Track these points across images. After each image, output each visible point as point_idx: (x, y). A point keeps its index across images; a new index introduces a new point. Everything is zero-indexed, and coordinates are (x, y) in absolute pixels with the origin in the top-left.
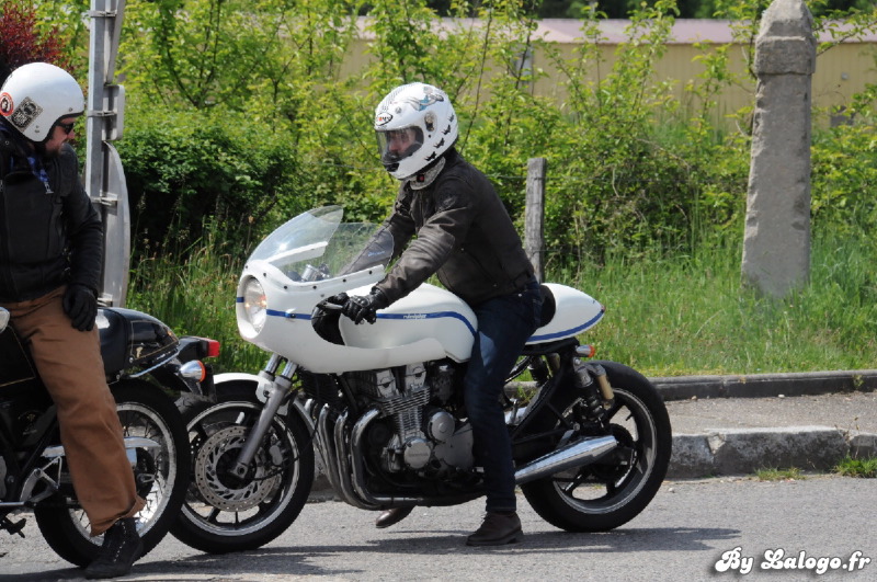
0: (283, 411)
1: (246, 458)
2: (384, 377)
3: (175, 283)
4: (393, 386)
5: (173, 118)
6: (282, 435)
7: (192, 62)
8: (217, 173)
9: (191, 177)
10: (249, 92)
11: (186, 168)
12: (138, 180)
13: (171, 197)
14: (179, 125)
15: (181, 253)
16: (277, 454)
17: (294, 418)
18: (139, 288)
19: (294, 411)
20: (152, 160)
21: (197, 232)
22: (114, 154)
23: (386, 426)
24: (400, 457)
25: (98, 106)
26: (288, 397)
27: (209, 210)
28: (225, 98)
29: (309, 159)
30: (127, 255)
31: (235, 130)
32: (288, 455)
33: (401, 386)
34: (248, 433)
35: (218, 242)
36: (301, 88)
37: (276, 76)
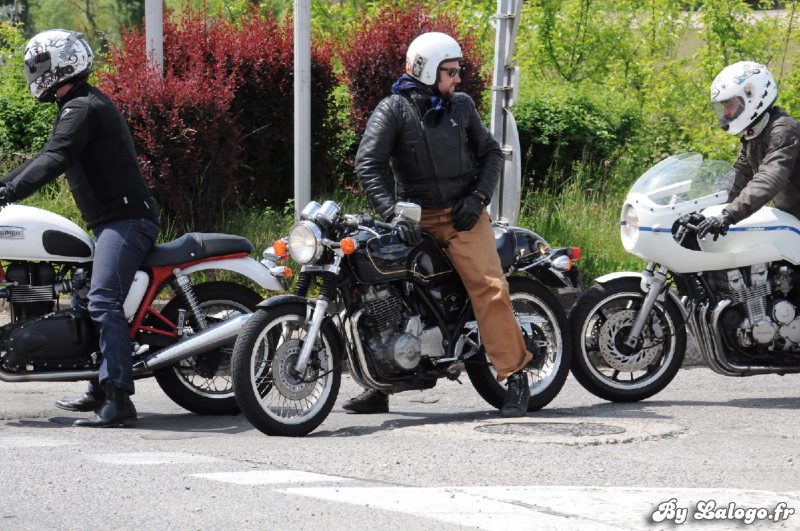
0: (662, 298)
1: (635, 333)
2: (733, 275)
3: (552, 210)
4: (741, 281)
5: (552, 91)
6: (660, 315)
7: (566, 49)
8: (582, 130)
9: (565, 132)
10: (607, 70)
11: (561, 126)
12: (527, 136)
13: (551, 147)
14: (556, 95)
15: (556, 189)
16: (658, 329)
17: (670, 304)
18: (527, 213)
19: (669, 297)
20: (537, 120)
21: (569, 172)
22: (511, 117)
23: (738, 312)
24: (750, 335)
25: (500, 82)
26: (665, 288)
27: (578, 156)
28: (589, 75)
29: (650, 118)
30: (519, 189)
31: (597, 99)
32: (667, 329)
33: (748, 283)
34: (636, 315)
35: (583, 180)
36: (646, 66)
37: (627, 57)
